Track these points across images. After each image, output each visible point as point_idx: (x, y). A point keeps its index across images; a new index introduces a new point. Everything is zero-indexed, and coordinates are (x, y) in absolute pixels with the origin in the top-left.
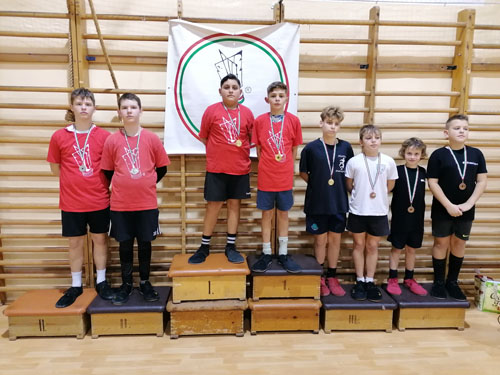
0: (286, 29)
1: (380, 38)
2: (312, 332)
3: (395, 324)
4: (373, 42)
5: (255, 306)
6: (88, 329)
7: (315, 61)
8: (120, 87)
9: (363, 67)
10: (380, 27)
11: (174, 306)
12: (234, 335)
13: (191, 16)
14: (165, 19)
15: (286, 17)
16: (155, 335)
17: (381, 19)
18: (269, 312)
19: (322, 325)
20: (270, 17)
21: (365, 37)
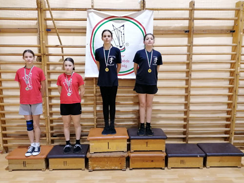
0: (146, 13)
1: (195, 17)
2: (161, 168)
3: (205, 165)
4: (191, 19)
5: (132, 155)
6: (47, 166)
7: (161, 29)
8: (63, 44)
9: (186, 32)
10: (195, 11)
11: (90, 155)
12: (121, 170)
13: (98, 8)
14: (85, 10)
15: (147, 6)
16: (81, 169)
17: (196, 6)
18: (139, 158)
19: (166, 165)
20: (138, 7)
21: (187, 16)
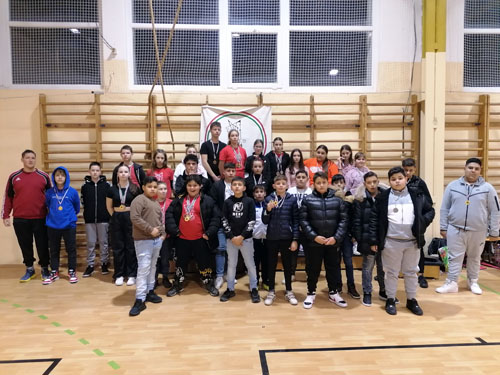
0: (264, 109)
1: (316, 112)
4: (312, 114)
8: (175, 140)
9: (307, 126)
10: (315, 106)
15: (264, 102)
17: (315, 101)
20: (256, 102)
21: (308, 111)
